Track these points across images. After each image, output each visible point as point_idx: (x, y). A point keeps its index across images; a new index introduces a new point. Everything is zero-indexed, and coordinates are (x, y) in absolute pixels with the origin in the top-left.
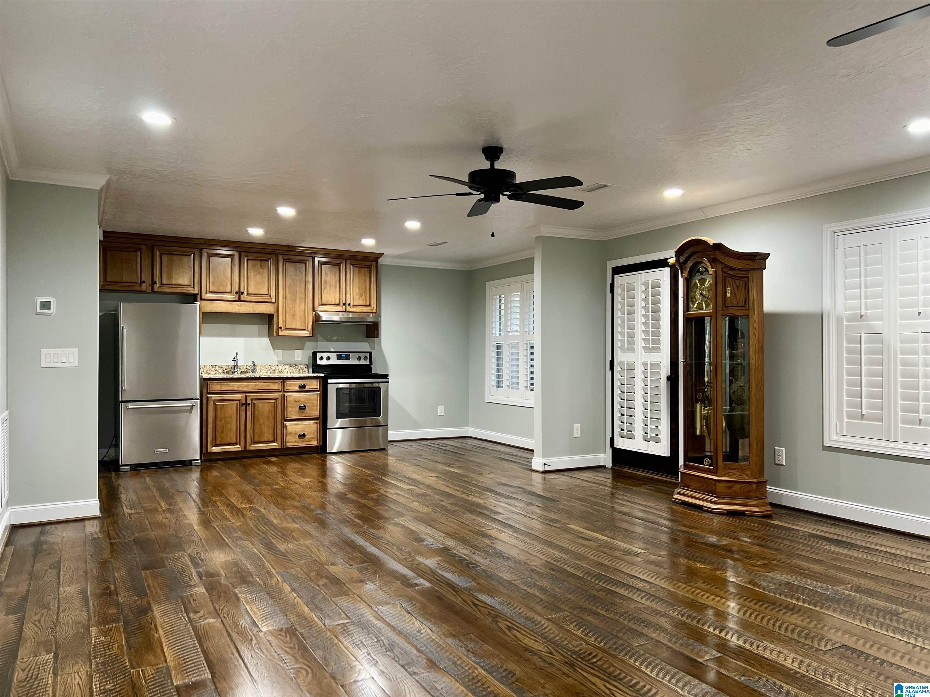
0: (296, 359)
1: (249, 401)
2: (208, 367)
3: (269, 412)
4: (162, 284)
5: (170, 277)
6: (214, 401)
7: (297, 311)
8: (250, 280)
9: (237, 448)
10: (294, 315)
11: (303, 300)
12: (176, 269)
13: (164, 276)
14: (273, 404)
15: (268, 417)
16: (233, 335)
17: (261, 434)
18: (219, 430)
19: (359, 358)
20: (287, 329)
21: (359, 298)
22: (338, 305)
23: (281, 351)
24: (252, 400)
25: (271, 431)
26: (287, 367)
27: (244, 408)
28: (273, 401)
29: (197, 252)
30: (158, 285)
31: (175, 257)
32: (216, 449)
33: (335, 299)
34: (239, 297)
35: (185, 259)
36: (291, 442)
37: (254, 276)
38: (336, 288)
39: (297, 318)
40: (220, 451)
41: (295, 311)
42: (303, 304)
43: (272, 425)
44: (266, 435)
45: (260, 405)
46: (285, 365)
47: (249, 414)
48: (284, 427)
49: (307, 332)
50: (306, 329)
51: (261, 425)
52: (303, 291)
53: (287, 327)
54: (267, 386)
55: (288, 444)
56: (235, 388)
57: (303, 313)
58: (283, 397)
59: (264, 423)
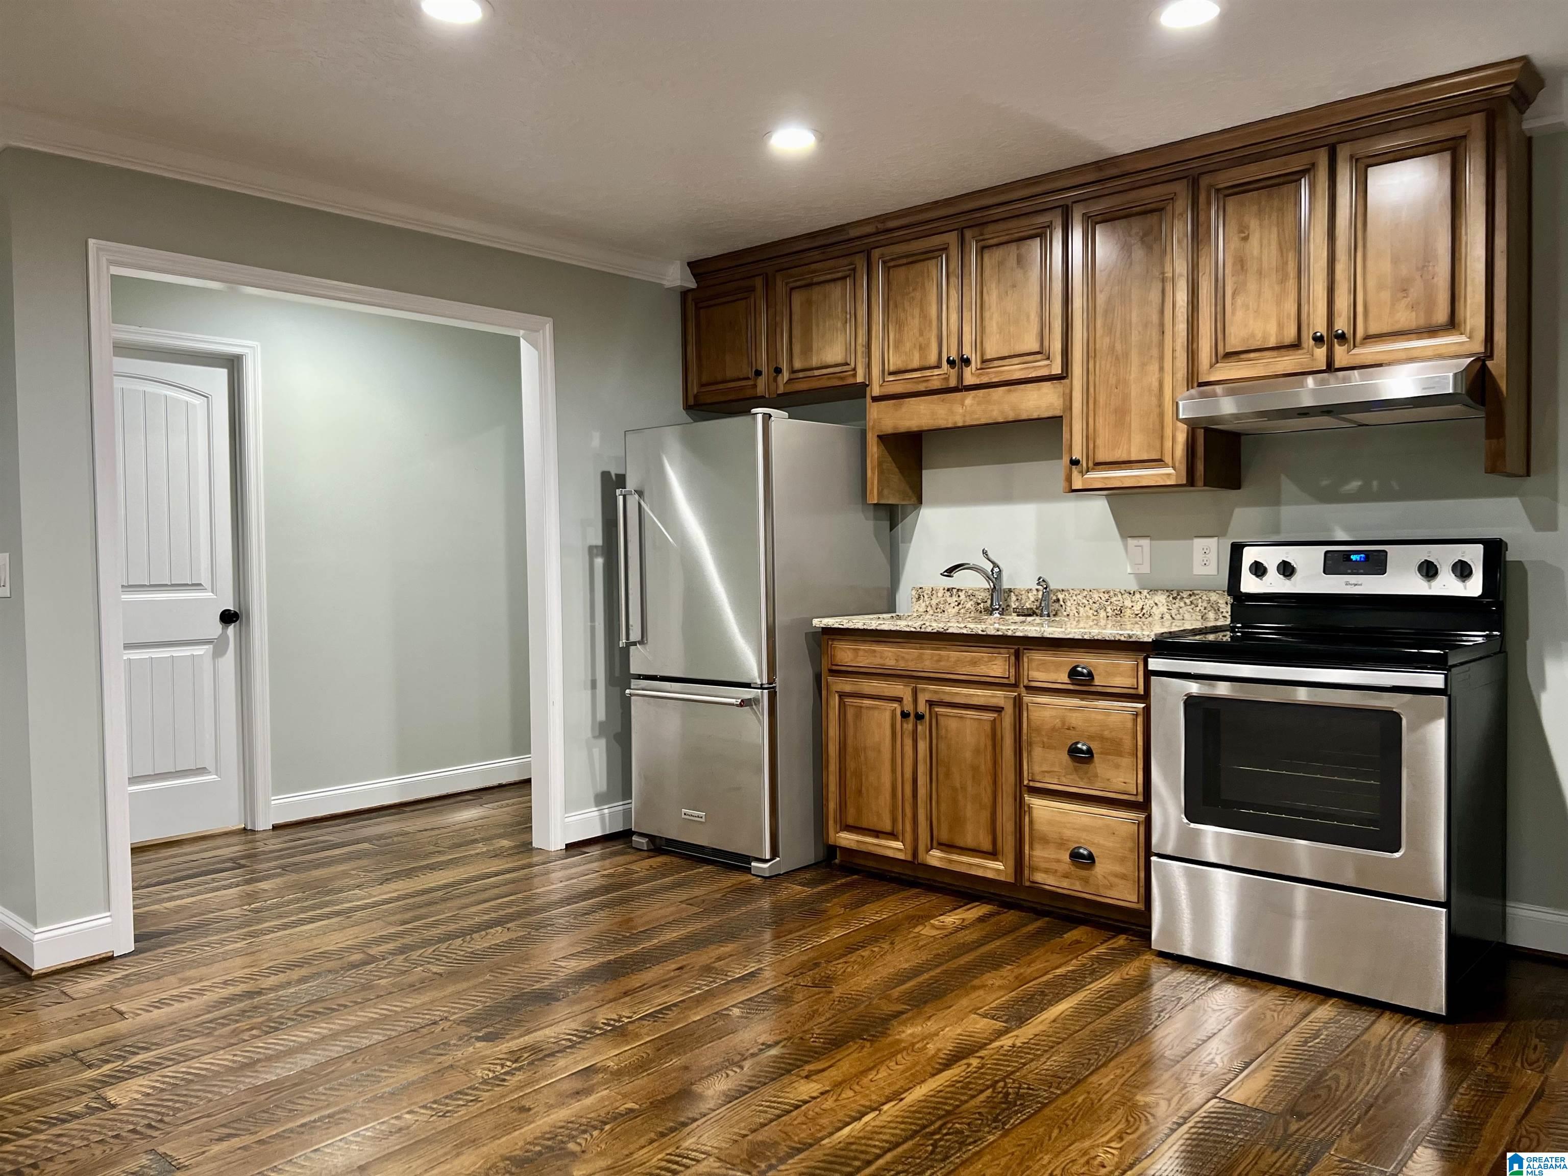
0: (1199, 570)
1: (922, 708)
2: (940, 595)
3: (977, 751)
4: (793, 372)
5: (807, 350)
6: (842, 695)
7: (1134, 391)
8: (987, 315)
9: (895, 848)
10: (1121, 413)
11: (1155, 352)
12: (818, 325)
13: (797, 349)
14: (988, 727)
15: (975, 769)
16: (1006, 496)
17: (957, 821)
18: (851, 784)
19: (1429, 570)
20: (1099, 465)
21: (1394, 301)
22: (1296, 345)
23: (1145, 542)
24: (931, 704)
25: (985, 815)
26: (1161, 598)
27: (909, 726)
28: (991, 716)
29: (860, 262)
30: (786, 375)
31: (816, 293)
32: (847, 839)
33: (1280, 326)
34: (960, 377)
35: (836, 291)
36: (1046, 871)
37: (1000, 298)
38: (1283, 281)
39: (1135, 421)
40: (854, 846)
41: (1126, 398)
42: (1154, 367)
43: (987, 799)
44: (970, 828)
45: (953, 724)
46: (1153, 591)
47: (923, 746)
48: (1021, 810)
49: (1170, 471)
50: (1168, 459)
51: (954, 789)
52: (1155, 318)
53: (1102, 456)
54: (974, 663)
55: (1039, 877)
56: (891, 663)
57: (1154, 401)
58: (1018, 703)
59: (964, 788)
